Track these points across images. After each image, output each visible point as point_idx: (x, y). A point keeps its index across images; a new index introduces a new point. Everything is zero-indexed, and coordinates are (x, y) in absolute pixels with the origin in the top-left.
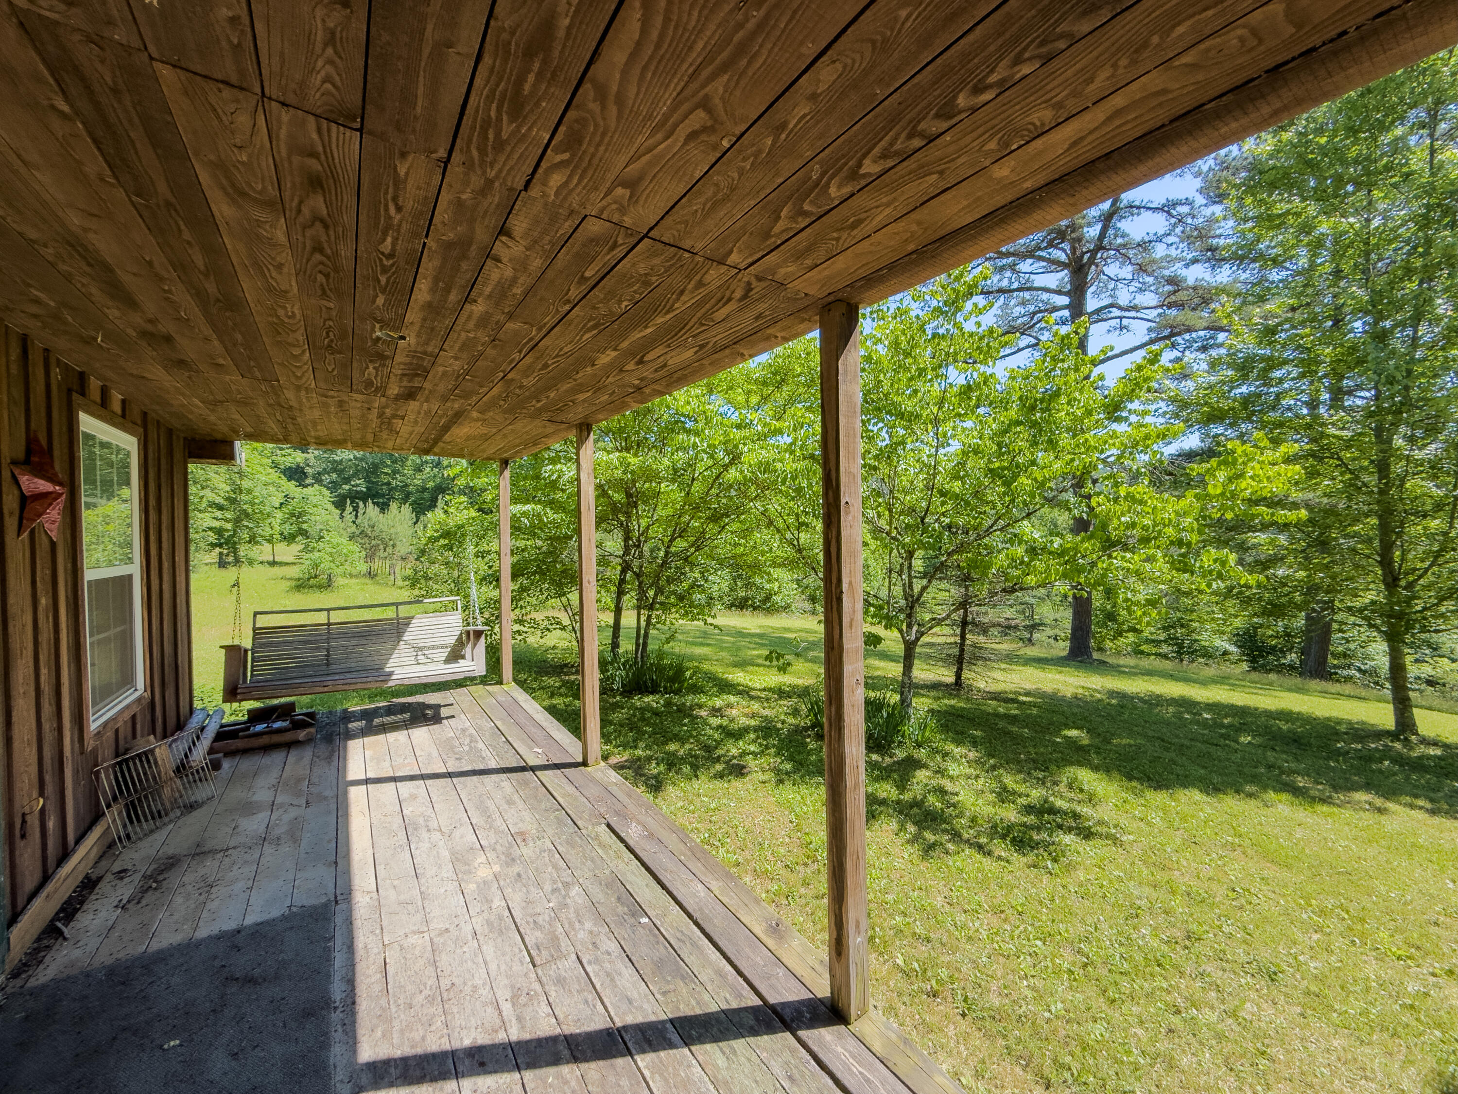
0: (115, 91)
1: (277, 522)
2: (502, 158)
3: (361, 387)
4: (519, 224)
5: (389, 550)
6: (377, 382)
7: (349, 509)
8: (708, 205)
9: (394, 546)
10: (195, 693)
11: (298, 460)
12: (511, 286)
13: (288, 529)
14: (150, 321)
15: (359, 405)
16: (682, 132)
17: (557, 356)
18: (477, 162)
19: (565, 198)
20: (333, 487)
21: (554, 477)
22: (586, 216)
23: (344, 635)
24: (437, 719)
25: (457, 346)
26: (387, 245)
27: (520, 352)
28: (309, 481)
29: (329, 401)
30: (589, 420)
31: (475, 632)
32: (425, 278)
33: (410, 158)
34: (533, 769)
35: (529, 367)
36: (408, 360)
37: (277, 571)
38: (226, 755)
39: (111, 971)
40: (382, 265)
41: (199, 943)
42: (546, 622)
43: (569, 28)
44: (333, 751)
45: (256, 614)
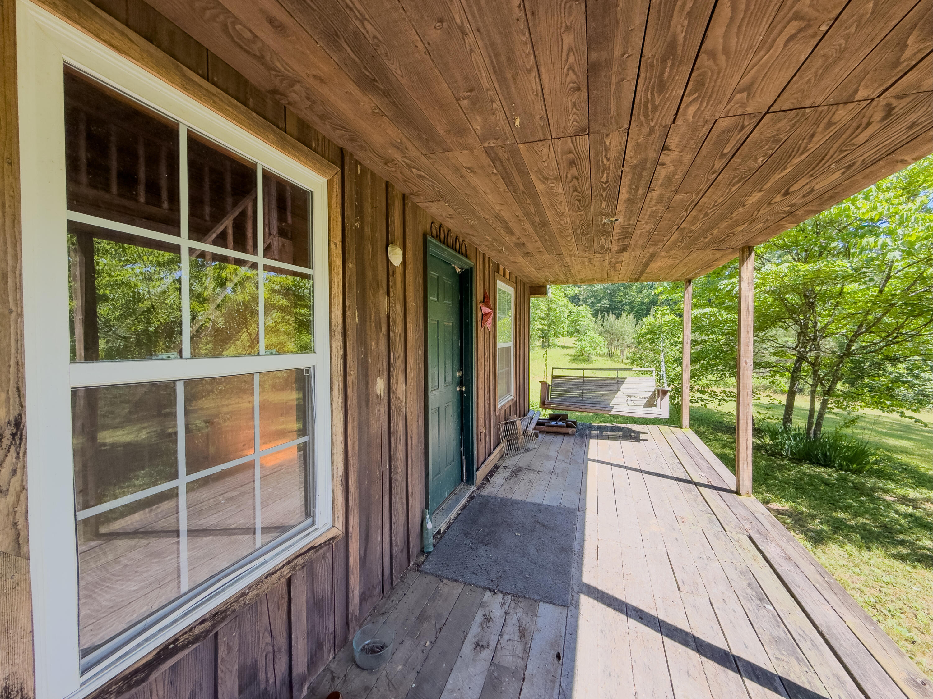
0: (508, 160)
1: (566, 325)
2: (657, 114)
3: (599, 250)
4: (673, 142)
5: (621, 341)
6: (606, 246)
7: (600, 317)
8: (820, 72)
9: (623, 339)
10: (531, 403)
11: (576, 292)
12: (673, 176)
13: (571, 329)
14: (518, 239)
15: (598, 259)
16: (780, 42)
17: (714, 206)
18: (644, 122)
19: (700, 117)
20: (593, 305)
21: (728, 289)
22: (716, 120)
23: (590, 384)
24: (637, 439)
25: (646, 217)
26: (604, 179)
27: (686, 210)
28: (581, 303)
29: (585, 259)
30: (750, 244)
31: (663, 391)
32: (625, 187)
33: (611, 135)
34: (696, 484)
35: (695, 218)
36: (620, 231)
37: (566, 351)
38: (540, 432)
39: (502, 500)
40: (603, 187)
41: (528, 503)
42: (723, 394)
43: (685, 37)
44: (583, 442)
45: (553, 369)
